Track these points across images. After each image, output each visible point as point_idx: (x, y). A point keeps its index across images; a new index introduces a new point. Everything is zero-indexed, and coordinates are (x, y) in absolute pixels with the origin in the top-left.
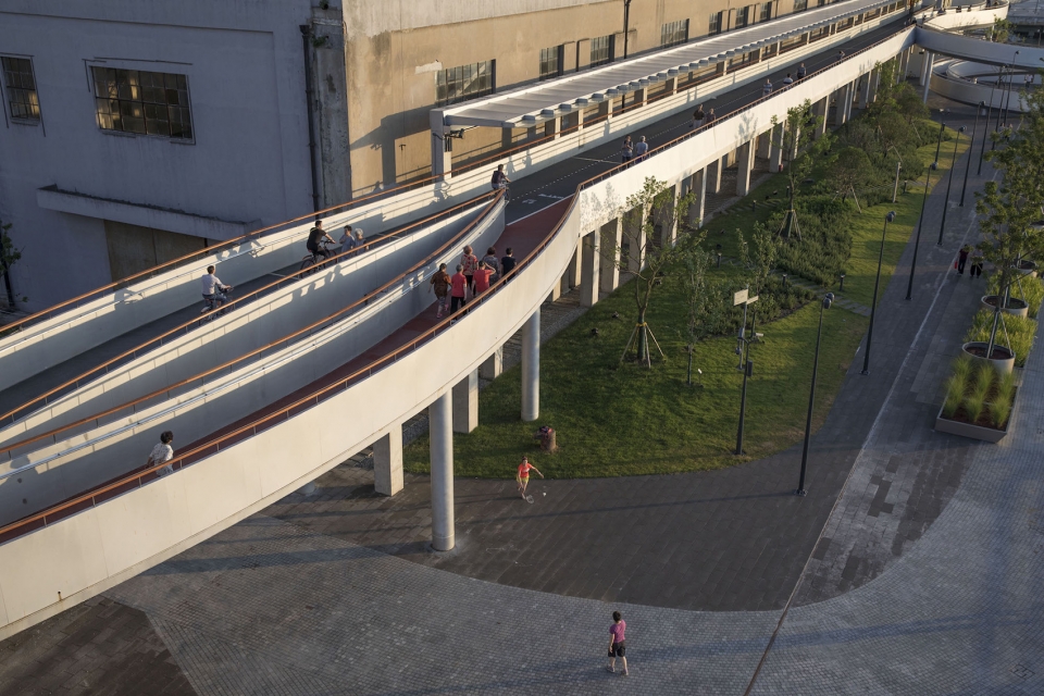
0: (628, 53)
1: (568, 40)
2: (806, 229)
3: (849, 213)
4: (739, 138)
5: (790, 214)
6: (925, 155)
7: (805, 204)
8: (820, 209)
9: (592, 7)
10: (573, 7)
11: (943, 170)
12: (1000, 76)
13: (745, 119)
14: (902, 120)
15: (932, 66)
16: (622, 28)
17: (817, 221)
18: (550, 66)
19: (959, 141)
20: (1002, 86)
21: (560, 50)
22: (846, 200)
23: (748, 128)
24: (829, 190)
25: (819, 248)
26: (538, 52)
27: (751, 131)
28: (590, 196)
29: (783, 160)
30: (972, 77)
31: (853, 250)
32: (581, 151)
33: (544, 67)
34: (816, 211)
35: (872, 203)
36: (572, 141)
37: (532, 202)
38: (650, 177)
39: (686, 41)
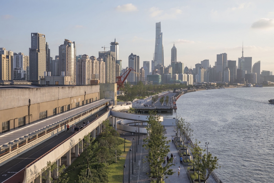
0: (30, 122)
1: (11, 119)
2: (93, 174)
3: (104, 168)
4: (70, 146)
5: (88, 170)
6: (121, 147)
7: (90, 166)
8: (95, 167)
9: (18, 108)
10: (12, 108)
11: (127, 151)
12: (135, 123)
13: (71, 140)
14: (113, 137)
15: (117, 121)
16: (27, 114)
17: (96, 171)
18: (5, 128)
19: (129, 143)
20: (136, 126)
21: (9, 122)
22: (103, 163)
23: (72, 143)
24: (96, 161)
25: (99, 180)
26: (2, 123)
27: (73, 144)
28: (29, 170)
29: (79, 153)
30: (127, 124)
31: (109, 179)
32: (18, 156)
33: (3, 128)
34: (94, 168)
35: (110, 164)
36: (15, 152)
37: (6, 175)
38: (48, 161)
39: (47, 118)
